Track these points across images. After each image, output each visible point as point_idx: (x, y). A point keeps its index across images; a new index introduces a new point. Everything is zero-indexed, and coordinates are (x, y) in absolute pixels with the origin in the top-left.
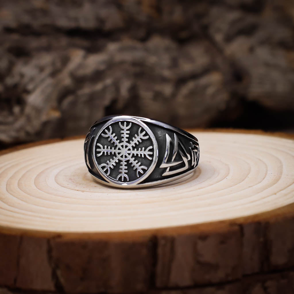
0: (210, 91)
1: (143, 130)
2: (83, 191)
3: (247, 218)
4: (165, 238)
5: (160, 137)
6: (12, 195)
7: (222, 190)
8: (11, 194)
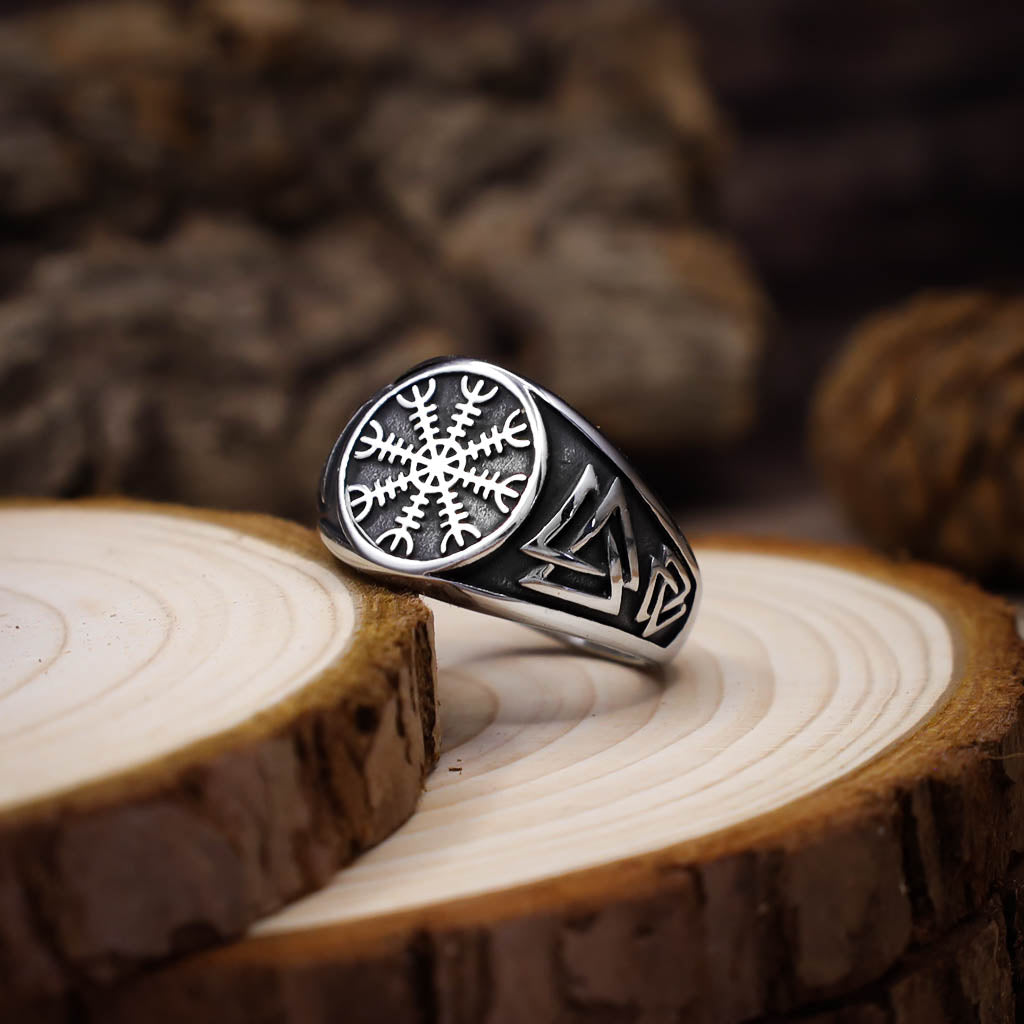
1: (521, 418)
5: (566, 463)
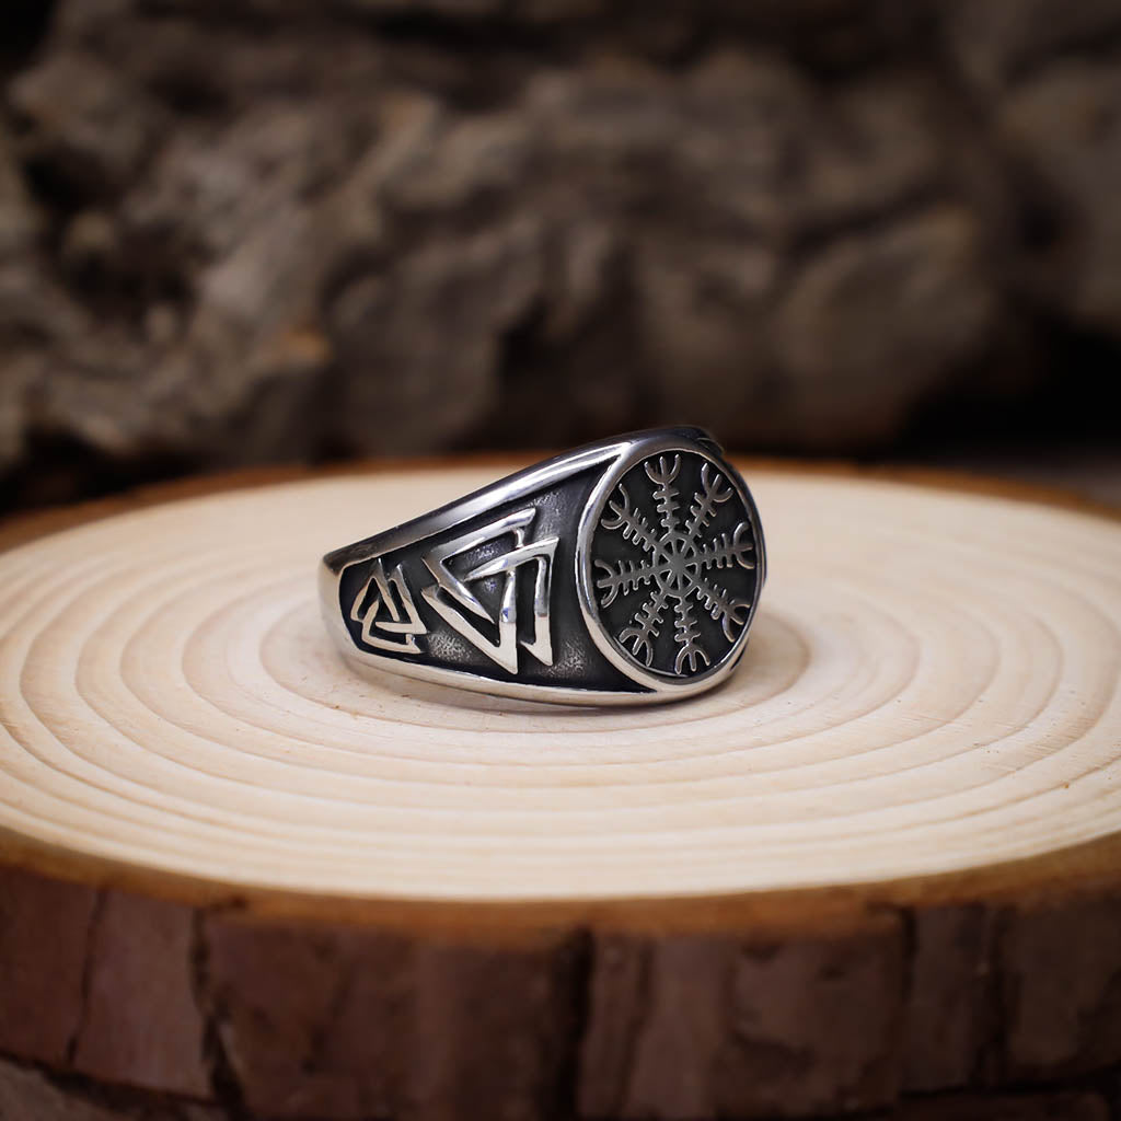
0: (924, 283)
2: (356, 713)
3: (935, 885)
4: (618, 940)
6: (95, 709)
7: (875, 749)
8: (90, 704)
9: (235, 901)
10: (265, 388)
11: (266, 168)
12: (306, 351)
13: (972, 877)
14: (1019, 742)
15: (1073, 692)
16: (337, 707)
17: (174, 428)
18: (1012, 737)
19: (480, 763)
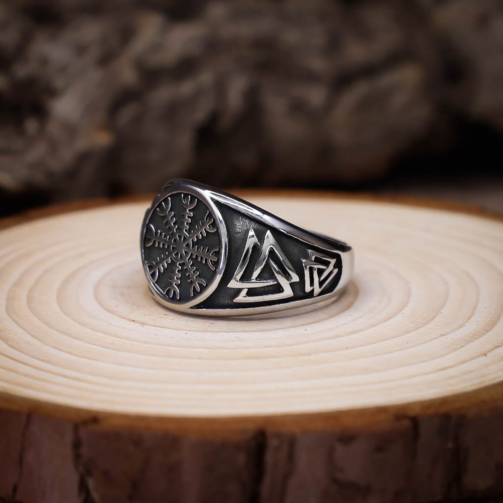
0: (399, 100)
1: (210, 216)
2: (143, 324)
3: (427, 405)
4: (279, 435)
6: (17, 323)
9: (93, 419)
10: (83, 157)
11: (81, 50)
12: (102, 139)
13: (444, 401)
14: (461, 333)
15: (485, 308)
16: (134, 321)
17: (39, 178)
18: (458, 331)
19: (205, 348)
